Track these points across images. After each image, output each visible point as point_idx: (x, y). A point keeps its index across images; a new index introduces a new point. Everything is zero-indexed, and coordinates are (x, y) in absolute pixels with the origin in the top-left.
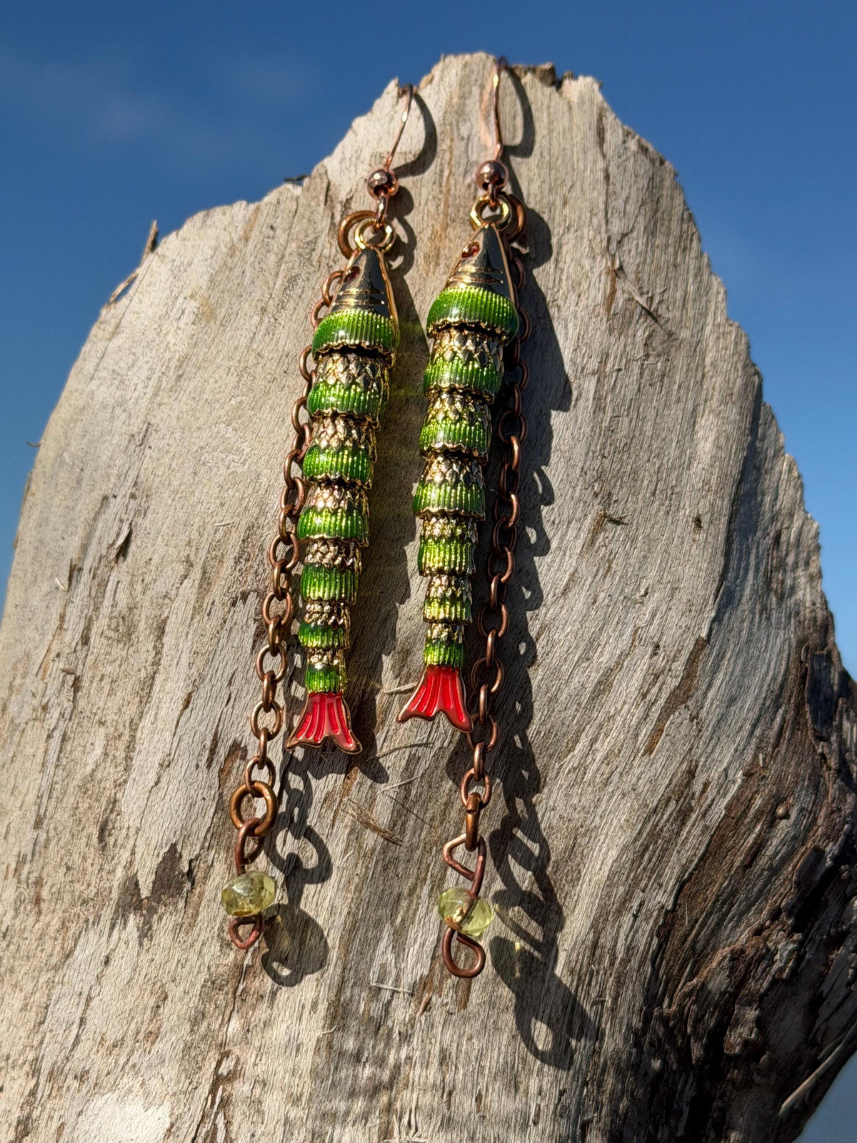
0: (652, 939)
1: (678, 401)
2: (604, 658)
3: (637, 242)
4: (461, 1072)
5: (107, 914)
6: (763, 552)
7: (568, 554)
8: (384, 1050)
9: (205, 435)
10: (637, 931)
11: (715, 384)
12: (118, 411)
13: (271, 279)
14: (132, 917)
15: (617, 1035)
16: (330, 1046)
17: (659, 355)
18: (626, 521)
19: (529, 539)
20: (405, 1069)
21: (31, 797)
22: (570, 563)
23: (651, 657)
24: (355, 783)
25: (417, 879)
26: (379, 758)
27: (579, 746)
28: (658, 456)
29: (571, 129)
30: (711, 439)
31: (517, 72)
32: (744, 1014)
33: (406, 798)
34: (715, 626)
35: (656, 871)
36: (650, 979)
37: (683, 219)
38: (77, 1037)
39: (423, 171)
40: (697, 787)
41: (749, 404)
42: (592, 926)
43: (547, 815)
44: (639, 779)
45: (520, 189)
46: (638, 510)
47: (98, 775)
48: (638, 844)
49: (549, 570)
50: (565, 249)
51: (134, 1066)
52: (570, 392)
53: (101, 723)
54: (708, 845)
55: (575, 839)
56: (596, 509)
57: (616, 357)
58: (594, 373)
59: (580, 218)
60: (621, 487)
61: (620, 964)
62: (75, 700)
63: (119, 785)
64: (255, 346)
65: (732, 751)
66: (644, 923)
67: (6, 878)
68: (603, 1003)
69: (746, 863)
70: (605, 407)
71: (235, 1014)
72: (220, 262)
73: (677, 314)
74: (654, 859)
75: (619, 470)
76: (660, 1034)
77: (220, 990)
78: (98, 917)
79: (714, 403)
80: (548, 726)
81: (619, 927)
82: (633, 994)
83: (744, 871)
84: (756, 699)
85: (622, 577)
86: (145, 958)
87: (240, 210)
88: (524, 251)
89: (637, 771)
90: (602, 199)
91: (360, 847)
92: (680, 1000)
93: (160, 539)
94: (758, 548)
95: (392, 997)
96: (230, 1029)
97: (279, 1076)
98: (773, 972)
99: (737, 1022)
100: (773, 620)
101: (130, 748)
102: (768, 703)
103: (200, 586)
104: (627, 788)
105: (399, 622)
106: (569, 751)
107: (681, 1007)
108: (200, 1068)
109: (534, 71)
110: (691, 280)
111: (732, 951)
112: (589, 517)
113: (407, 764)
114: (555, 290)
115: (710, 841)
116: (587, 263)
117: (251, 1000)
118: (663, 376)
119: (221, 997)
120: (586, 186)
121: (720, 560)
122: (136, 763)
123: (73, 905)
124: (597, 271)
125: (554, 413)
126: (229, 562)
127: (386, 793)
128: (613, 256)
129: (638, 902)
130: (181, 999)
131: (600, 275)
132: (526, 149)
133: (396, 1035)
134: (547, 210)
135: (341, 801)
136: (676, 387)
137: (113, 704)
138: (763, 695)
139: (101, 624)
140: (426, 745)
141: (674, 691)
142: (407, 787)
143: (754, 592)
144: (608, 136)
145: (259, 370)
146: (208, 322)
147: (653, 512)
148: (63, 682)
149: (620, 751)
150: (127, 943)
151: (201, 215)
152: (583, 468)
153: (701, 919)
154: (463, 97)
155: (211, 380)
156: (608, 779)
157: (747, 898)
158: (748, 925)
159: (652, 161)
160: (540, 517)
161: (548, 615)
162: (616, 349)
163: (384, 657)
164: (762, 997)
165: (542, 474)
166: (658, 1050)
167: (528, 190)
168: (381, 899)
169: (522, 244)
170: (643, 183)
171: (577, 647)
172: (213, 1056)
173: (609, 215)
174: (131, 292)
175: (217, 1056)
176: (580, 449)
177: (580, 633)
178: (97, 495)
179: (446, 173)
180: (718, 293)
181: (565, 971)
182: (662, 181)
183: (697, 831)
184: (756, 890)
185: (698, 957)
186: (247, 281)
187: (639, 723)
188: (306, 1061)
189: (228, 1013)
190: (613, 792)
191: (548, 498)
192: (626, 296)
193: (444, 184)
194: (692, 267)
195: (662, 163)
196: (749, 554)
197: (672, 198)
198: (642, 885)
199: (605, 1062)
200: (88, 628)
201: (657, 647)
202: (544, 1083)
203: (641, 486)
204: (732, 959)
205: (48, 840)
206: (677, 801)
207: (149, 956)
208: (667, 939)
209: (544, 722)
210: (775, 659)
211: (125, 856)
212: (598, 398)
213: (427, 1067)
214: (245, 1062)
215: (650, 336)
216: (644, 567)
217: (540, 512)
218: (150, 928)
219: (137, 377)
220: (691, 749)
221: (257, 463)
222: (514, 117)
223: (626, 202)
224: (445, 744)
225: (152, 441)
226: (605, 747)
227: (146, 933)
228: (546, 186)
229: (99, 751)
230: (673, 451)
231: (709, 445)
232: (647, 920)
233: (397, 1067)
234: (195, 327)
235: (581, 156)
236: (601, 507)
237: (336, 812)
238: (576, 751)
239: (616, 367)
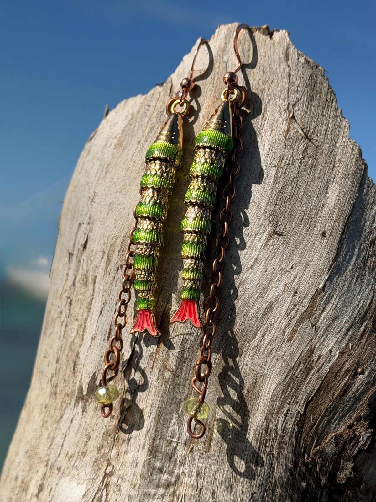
0: (295, 427)
1: (319, 178)
2: (270, 296)
3: (303, 105)
4: (206, 480)
5: (73, 400)
6: (364, 248)
7: (255, 249)
8: (173, 468)
9: (113, 196)
10: (287, 423)
11: (340, 170)
12: (86, 187)
13: (144, 129)
14: (80, 402)
15: (281, 470)
16: (149, 464)
17: (310, 157)
18: (284, 234)
19: (236, 243)
20: (182, 477)
21: (56, 351)
22: (255, 254)
23: (293, 297)
24: (161, 350)
25: (188, 393)
26: (170, 339)
27: (257, 337)
28: (305, 204)
29: (274, 54)
30: (335, 195)
31: (253, 30)
32: (346, 465)
33: (182, 357)
34: (328, 283)
35: (295, 395)
36: (296, 445)
37: (328, 93)
38: (60, 452)
39: (207, 78)
40: (315, 358)
41: (359, 178)
42: (265, 419)
43: (244, 367)
44: (285, 353)
45: (249, 84)
46: (292, 229)
47: (75, 341)
48: (285, 383)
49: (245, 256)
50: (268, 109)
51: (76, 466)
52: (263, 175)
53: (77, 320)
54: (321, 385)
55: (256, 379)
56: (269, 228)
57: (287, 159)
58: (275, 166)
59: (276, 95)
60: (284, 218)
61: (280, 437)
62: (70, 310)
63: (80, 346)
64: (133, 158)
65: (335, 341)
66: (290, 419)
67: (48, 383)
68: (273, 454)
69: (341, 394)
70: (279, 182)
71: (114, 447)
72: (128, 122)
73: (322, 137)
74: (293, 390)
75: (283, 211)
76: (304, 471)
77: (109, 436)
78: (71, 401)
79: (339, 179)
80: (243, 327)
81: (278, 420)
82: (287, 452)
83: (340, 398)
84: (350, 317)
85: (280, 260)
86: (84, 420)
87: (139, 99)
88: (248, 111)
89: (284, 349)
90: (287, 86)
91: (164, 378)
92: (312, 455)
93: (96, 242)
94: (361, 246)
95: (177, 445)
96: (112, 453)
97: (128, 475)
98: (359, 446)
99: (343, 469)
100: (365, 281)
101: (84, 331)
102: (357, 319)
103: (107, 262)
104: (279, 356)
105: (179, 279)
106: (253, 339)
107: (314, 460)
108: (100, 469)
109: (260, 29)
110: (331, 121)
111: (336, 435)
112: (266, 232)
113: (182, 342)
114: (261, 128)
115: (322, 383)
116: (277, 116)
117: (120, 442)
118: (312, 167)
119: (110, 439)
120: (279, 81)
121: (334, 252)
122: (85, 337)
123: (65, 396)
124: (281, 119)
125: (253, 185)
126: (117, 252)
127: (173, 355)
128: (290, 112)
129: (286, 409)
130: (95, 439)
131: (283, 121)
132: (253, 65)
133: (178, 462)
134: (260, 93)
135: (156, 357)
136: (319, 171)
137: (81, 311)
138: (355, 315)
139: (79, 277)
140: (190, 334)
141: (304, 312)
142: (182, 352)
143: (355, 267)
144: (290, 57)
145: (134, 169)
146: (119, 148)
147: (300, 230)
148: (67, 302)
149: (276, 340)
150: (78, 414)
151: (123, 102)
152: (265, 210)
153: (319, 419)
154: (226, 43)
155: (117, 173)
156: (270, 352)
157: (343, 410)
158: (345, 423)
159: (312, 67)
160: (242, 232)
161: (244, 277)
162: (288, 154)
163: (173, 294)
164: (355, 458)
165: (244, 213)
166: (304, 478)
167: (253, 84)
168: (172, 401)
169: (248, 108)
170: (307, 77)
171: (257, 292)
172: (105, 464)
173: (290, 93)
174: (96, 136)
175: (107, 465)
176: (265, 202)
177: (259, 285)
178: (78, 223)
179: (216, 78)
180: (345, 127)
181: (254, 439)
182: (317, 76)
183: (315, 378)
184: (348, 407)
185: (319, 437)
186: (136, 129)
187: (285, 327)
188: (139, 470)
189: (112, 446)
190: (273, 358)
191: (247, 223)
192: (295, 130)
193: (215, 83)
194: (332, 115)
195: (317, 67)
196: (354, 249)
197: (322, 84)
198: (288, 401)
199: (275, 481)
200: (75, 279)
201: (296, 292)
202: (244, 489)
203: (294, 218)
204: (335, 439)
205: (60, 368)
206: (304, 364)
207: (85, 420)
208: (302, 427)
209: (241, 326)
210: (363, 299)
211: (80, 377)
212: (276, 177)
213: (191, 477)
214: (116, 468)
215: (306, 148)
216: (292, 255)
217: (242, 230)
218: (86, 408)
219: (93, 173)
220: (312, 340)
221: (129, 209)
222: (249, 51)
223: (298, 87)
224: (199, 334)
225: (96, 200)
226: (269, 338)
227: (84, 410)
228: (261, 82)
229: (76, 331)
230: (314, 201)
231: (334, 198)
232: (291, 418)
233: (178, 476)
234: (114, 151)
235: (278, 66)
236: (272, 228)
237: (154, 362)
238: (256, 339)
239: (287, 163)
